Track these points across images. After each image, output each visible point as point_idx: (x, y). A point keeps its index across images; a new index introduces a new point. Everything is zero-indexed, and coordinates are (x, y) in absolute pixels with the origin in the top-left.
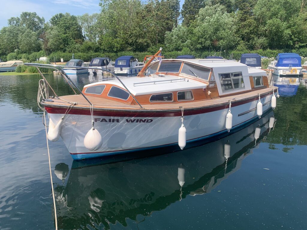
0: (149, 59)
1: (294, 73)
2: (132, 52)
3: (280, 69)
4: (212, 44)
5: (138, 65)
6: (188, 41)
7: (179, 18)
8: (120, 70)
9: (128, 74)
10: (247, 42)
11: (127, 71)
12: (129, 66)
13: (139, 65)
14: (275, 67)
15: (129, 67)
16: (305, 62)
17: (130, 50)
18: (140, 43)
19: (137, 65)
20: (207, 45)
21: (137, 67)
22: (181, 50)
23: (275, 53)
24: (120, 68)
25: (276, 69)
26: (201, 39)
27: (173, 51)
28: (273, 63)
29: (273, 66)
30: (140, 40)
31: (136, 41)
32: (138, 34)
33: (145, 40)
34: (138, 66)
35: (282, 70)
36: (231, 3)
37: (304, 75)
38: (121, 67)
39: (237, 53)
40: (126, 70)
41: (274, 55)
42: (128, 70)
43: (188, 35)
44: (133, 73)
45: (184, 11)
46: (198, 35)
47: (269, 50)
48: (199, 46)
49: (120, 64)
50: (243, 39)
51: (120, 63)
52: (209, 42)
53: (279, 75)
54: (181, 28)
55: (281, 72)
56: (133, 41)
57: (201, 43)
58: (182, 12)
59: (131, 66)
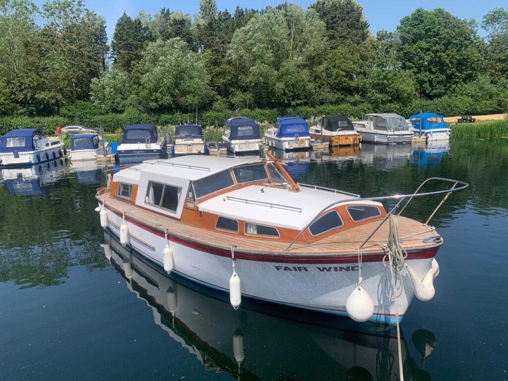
0: (65, 130)
1: (302, 146)
2: (26, 117)
3: (285, 141)
4: (173, 101)
5: (50, 145)
6: (132, 96)
7: (109, 55)
8: (13, 157)
9: (33, 162)
10: (225, 98)
11: (30, 158)
12: (33, 148)
13: (52, 144)
14: (276, 138)
15: (33, 150)
16: (311, 128)
17: (21, 114)
18: (43, 99)
19: (47, 145)
20: (166, 103)
21: (48, 148)
22: (122, 112)
23: (266, 114)
24: (12, 153)
25: (279, 141)
26: (155, 93)
27: (107, 113)
28: (271, 132)
29: (273, 136)
30: (41, 96)
31: (32, 98)
32: (36, 84)
33: (52, 94)
34: (50, 147)
35: (288, 143)
36: (191, 35)
37: (314, 147)
38: (16, 151)
39: (214, 115)
40: (28, 156)
41: (266, 117)
42: (32, 157)
43: (130, 86)
44: (42, 160)
45: (117, 45)
46: (148, 87)
47: (258, 110)
48: (153, 105)
49: (11, 146)
50: (219, 93)
51: (11, 142)
52: (168, 98)
53: (284, 149)
54: (118, 75)
55: (286, 146)
56: (26, 98)
57: (156, 101)
58: (114, 45)
59: (37, 147)
